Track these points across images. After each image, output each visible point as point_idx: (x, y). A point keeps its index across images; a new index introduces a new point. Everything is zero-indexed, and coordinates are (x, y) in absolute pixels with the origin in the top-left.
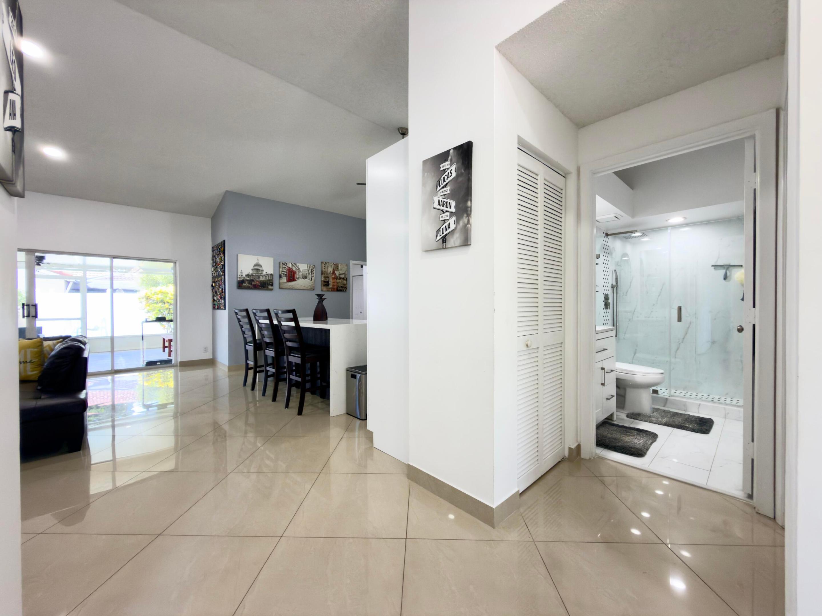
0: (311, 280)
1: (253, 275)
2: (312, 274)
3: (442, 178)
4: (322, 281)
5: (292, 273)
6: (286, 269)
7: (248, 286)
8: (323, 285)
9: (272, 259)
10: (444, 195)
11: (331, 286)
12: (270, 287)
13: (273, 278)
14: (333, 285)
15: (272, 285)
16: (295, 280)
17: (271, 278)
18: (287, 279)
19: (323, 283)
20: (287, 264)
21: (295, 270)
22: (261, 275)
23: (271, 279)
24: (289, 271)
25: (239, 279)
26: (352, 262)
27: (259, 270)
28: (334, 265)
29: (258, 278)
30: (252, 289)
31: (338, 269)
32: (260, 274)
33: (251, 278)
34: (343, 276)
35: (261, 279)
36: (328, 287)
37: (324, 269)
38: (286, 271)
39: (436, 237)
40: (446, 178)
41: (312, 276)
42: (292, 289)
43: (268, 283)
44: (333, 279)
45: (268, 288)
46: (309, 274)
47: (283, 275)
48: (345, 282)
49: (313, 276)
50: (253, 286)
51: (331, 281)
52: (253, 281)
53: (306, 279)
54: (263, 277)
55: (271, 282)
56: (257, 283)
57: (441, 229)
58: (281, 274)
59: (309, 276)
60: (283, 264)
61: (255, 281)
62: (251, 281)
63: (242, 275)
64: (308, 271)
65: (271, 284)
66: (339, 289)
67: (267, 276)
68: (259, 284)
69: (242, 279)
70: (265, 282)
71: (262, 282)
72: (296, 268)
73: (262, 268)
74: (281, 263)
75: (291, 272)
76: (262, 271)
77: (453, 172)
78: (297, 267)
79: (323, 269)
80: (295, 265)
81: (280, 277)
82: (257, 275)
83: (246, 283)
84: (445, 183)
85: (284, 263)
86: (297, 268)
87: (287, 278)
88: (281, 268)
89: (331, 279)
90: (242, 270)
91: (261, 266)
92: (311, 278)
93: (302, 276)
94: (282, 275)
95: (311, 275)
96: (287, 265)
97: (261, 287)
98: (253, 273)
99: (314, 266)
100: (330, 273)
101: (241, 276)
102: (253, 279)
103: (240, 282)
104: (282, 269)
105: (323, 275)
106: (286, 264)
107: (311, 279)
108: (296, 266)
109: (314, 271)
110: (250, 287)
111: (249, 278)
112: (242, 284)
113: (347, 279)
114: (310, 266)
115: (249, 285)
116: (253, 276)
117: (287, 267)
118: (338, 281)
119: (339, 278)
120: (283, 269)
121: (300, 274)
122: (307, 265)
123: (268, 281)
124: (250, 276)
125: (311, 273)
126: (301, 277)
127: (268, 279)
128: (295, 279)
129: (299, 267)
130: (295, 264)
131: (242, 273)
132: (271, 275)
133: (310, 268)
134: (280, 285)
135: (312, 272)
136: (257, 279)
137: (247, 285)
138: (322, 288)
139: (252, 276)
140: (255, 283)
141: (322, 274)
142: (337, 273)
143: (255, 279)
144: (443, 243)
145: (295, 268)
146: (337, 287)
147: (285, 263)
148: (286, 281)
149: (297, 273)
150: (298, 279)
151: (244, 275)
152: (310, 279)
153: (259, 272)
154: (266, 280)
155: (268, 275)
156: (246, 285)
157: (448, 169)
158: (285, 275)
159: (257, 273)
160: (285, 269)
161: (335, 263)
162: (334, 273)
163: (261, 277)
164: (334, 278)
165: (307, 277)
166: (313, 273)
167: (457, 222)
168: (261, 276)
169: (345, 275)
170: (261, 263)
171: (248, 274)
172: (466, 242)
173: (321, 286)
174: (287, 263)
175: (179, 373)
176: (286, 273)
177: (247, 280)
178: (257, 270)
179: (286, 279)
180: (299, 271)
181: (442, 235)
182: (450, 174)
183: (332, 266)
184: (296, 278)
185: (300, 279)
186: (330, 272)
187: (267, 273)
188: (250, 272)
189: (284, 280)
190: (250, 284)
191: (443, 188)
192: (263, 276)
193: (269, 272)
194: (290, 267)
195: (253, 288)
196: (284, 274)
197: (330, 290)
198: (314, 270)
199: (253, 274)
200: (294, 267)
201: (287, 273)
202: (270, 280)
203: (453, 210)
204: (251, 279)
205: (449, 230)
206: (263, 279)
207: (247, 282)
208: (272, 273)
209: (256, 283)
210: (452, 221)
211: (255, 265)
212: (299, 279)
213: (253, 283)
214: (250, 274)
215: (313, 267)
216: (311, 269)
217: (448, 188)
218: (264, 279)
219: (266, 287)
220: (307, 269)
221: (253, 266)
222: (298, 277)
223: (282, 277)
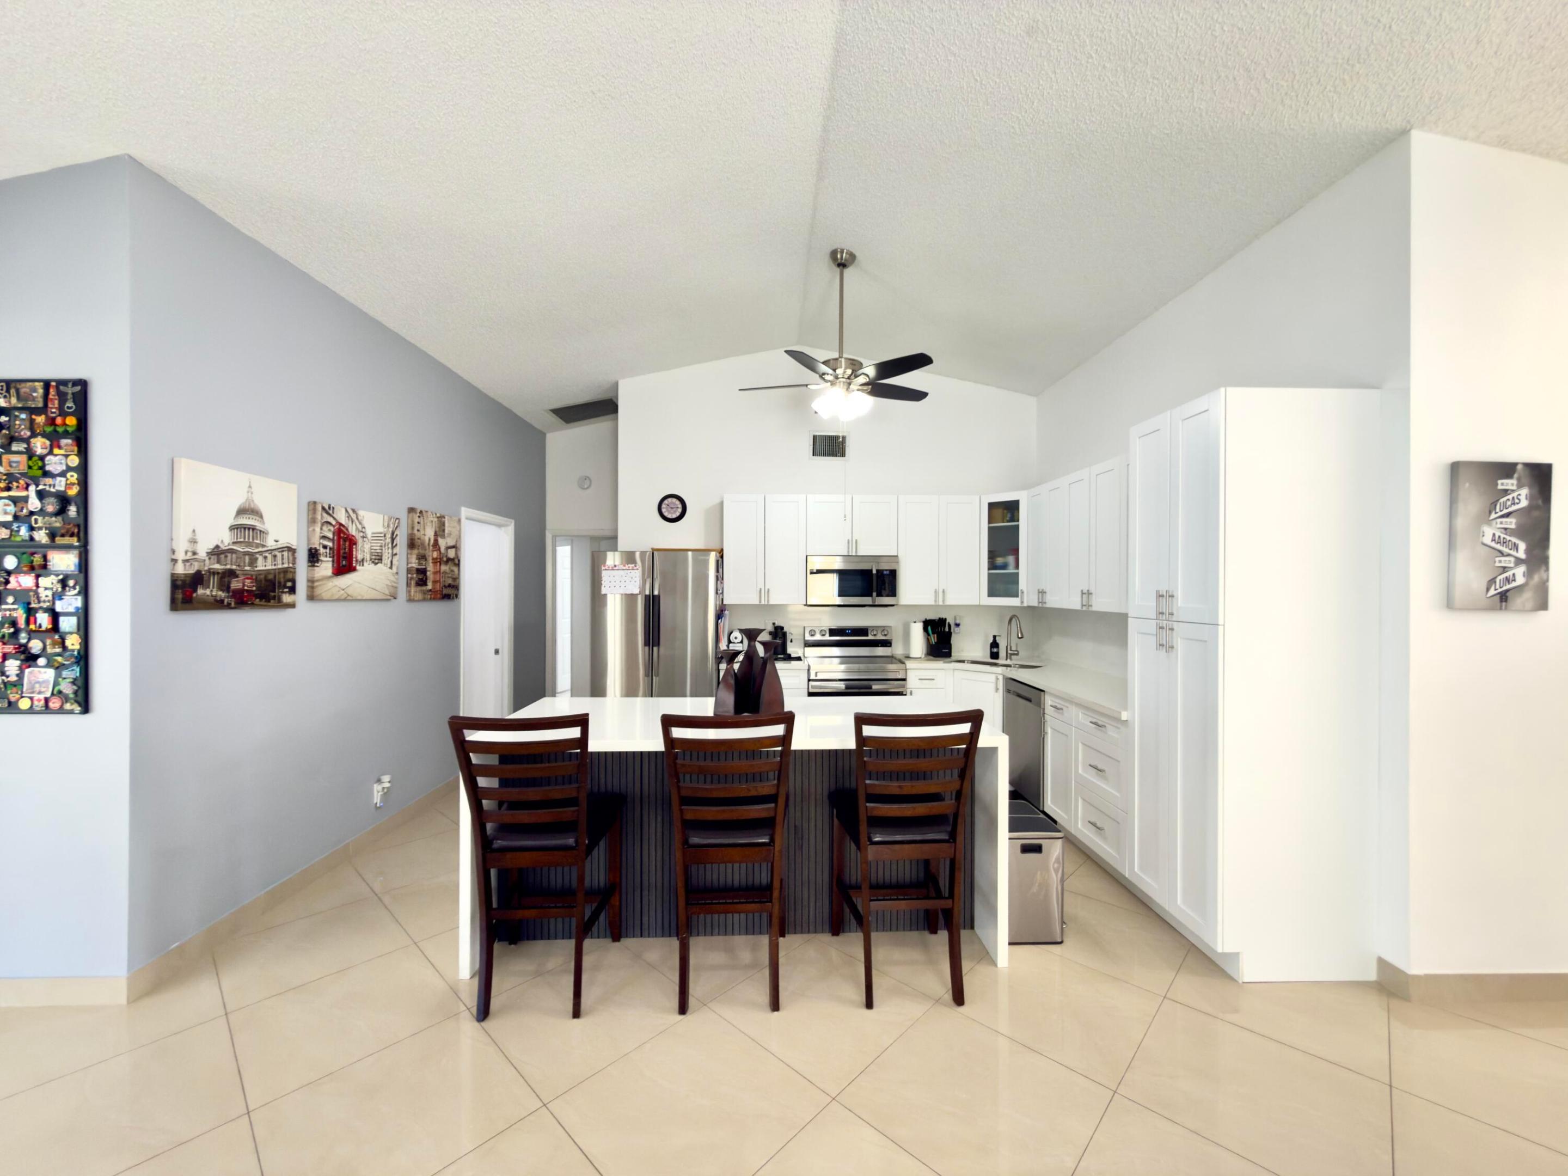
0: (391, 568)
1: (232, 551)
2: (393, 547)
3: (1502, 500)
4: (409, 571)
5: (347, 544)
6: (332, 529)
7: (216, 596)
8: (413, 583)
9: (294, 488)
10: (1506, 529)
11: (430, 586)
12: (287, 598)
13: (292, 560)
14: (435, 582)
15: (293, 590)
16: (354, 569)
17: (289, 563)
18: (333, 565)
19: (415, 576)
20: (333, 512)
21: (354, 533)
22: (261, 549)
23: (291, 565)
24: (339, 538)
25: (180, 569)
26: (465, 512)
27: (253, 528)
28: (436, 519)
29: (249, 566)
30: (229, 607)
31: (444, 531)
32: (258, 546)
33: (226, 565)
34: (451, 554)
35: (261, 565)
36: (424, 588)
37: (418, 530)
38: (330, 535)
39: (1488, 590)
40: (1509, 503)
41: (392, 555)
42: (345, 600)
43: (282, 580)
44: (435, 561)
45: (280, 600)
46: (386, 547)
47: (324, 551)
48: (456, 569)
49: (396, 554)
50: (232, 597)
51: (430, 568)
52: (232, 574)
53: (379, 565)
54: (266, 558)
55: (289, 576)
56: (246, 581)
57: (1498, 580)
58: (318, 548)
59: (386, 555)
60: (323, 508)
61: (242, 578)
62: (225, 577)
63: (194, 553)
64: (385, 536)
65: (289, 584)
66: (446, 591)
67: (279, 555)
68: (254, 588)
70: (271, 577)
71: (262, 577)
72: (357, 529)
73: (264, 523)
74: (320, 508)
75: (345, 541)
76: (263, 534)
77: (1523, 498)
78: (360, 523)
79: (415, 532)
80: (354, 516)
81: (313, 557)
82: (247, 550)
83: (209, 587)
84: (1505, 511)
85: (327, 508)
86: (360, 527)
87: (333, 561)
88: (319, 525)
89: (431, 564)
90: (192, 531)
91: (259, 515)
92: (390, 559)
93: (371, 554)
95: (389, 550)
96: (335, 515)
97: (261, 601)
98: (234, 543)
99: (397, 521)
100: (429, 544)
101: (189, 556)
102: (234, 567)
103: (188, 580)
104: (321, 529)
105: (416, 551)
106: (331, 512)
108: (357, 518)
109: (398, 537)
110: (222, 601)
111: (218, 562)
112: (195, 591)
113: (459, 561)
114: (390, 519)
115: (221, 594)
116: (234, 556)
117: (334, 522)
118: (444, 568)
119: (445, 559)
120: (325, 528)
121: (367, 547)
122: (382, 516)
123: (282, 575)
124: (222, 557)
125: (390, 545)
126: (368, 559)
127: (280, 566)
128: (354, 565)
129: (365, 523)
130: (354, 511)
131: (194, 541)
132: (288, 549)
133: (388, 526)
134: (311, 588)
135: (393, 540)
136: (248, 568)
137: (214, 593)
138: (412, 591)
139: (229, 555)
140: (239, 586)
141: (412, 544)
142: (442, 543)
143: (239, 566)
144: (1501, 601)
145: (354, 525)
146: (441, 585)
147: (329, 508)
148: (328, 572)
149: (360, 542)
150: (360, 565)
151: (203, 550)
152: (389, 565)
153: (253, 539)
154: (275, 569)
155: (282, 550)
156: (208, 592)
157: (1513, 491)
158: (328, 551)
159: (249, 544)
160: (330, 530)
161: (438, 515)
162: (436, 543)
163: (260, 559)
164: (436, 558)
165: (381, 556)
166: (394, 544)
167: (1529, 574)
168: (259, 553)
169: (456, 551)
170: (261, 501)
171: (217, 547)
172: (1544, 607)
173: (408, 585)
174: (333, 508)
176: (329, 544)
177: (212, 573)
178: (249, 529)
180: (363, 537)
181: (1500, 590)
182: (1517, 501)
183: (432, 521)
184: (357, 561)
186: (429, 540)
187: (279, 545)
188: (225, 538)
189: (326, 567)
190: (221, 590)
191: (1502, 516)
192: (267, 554)
193: (282, 541)
194: (343, 522)
195: (233, 605)
196: (325, 547)
197: (429, 596)
198: (397, 535)
199: (233, 548)
200: (352, 522)
201: (333, 543)
202: (285, 571)
203: (1521, 554)
204: (228, 567)
205: (1513, 585)
206: (267, 568)
207: (214, 581)
208: (291, 543)
209: (244, 585)
210: (1520, 571)
211: (241, 512)
212: (363, 565)
213: (235, 584)
214: (223, 547)
215: (396, 525)
216: (391, 530)
217: (1512, 520)
218: (270, 567)
219: (274, 598)
220: (381, 530)
221: (234, 513)
222: (360, 557)
223: (322, 558)
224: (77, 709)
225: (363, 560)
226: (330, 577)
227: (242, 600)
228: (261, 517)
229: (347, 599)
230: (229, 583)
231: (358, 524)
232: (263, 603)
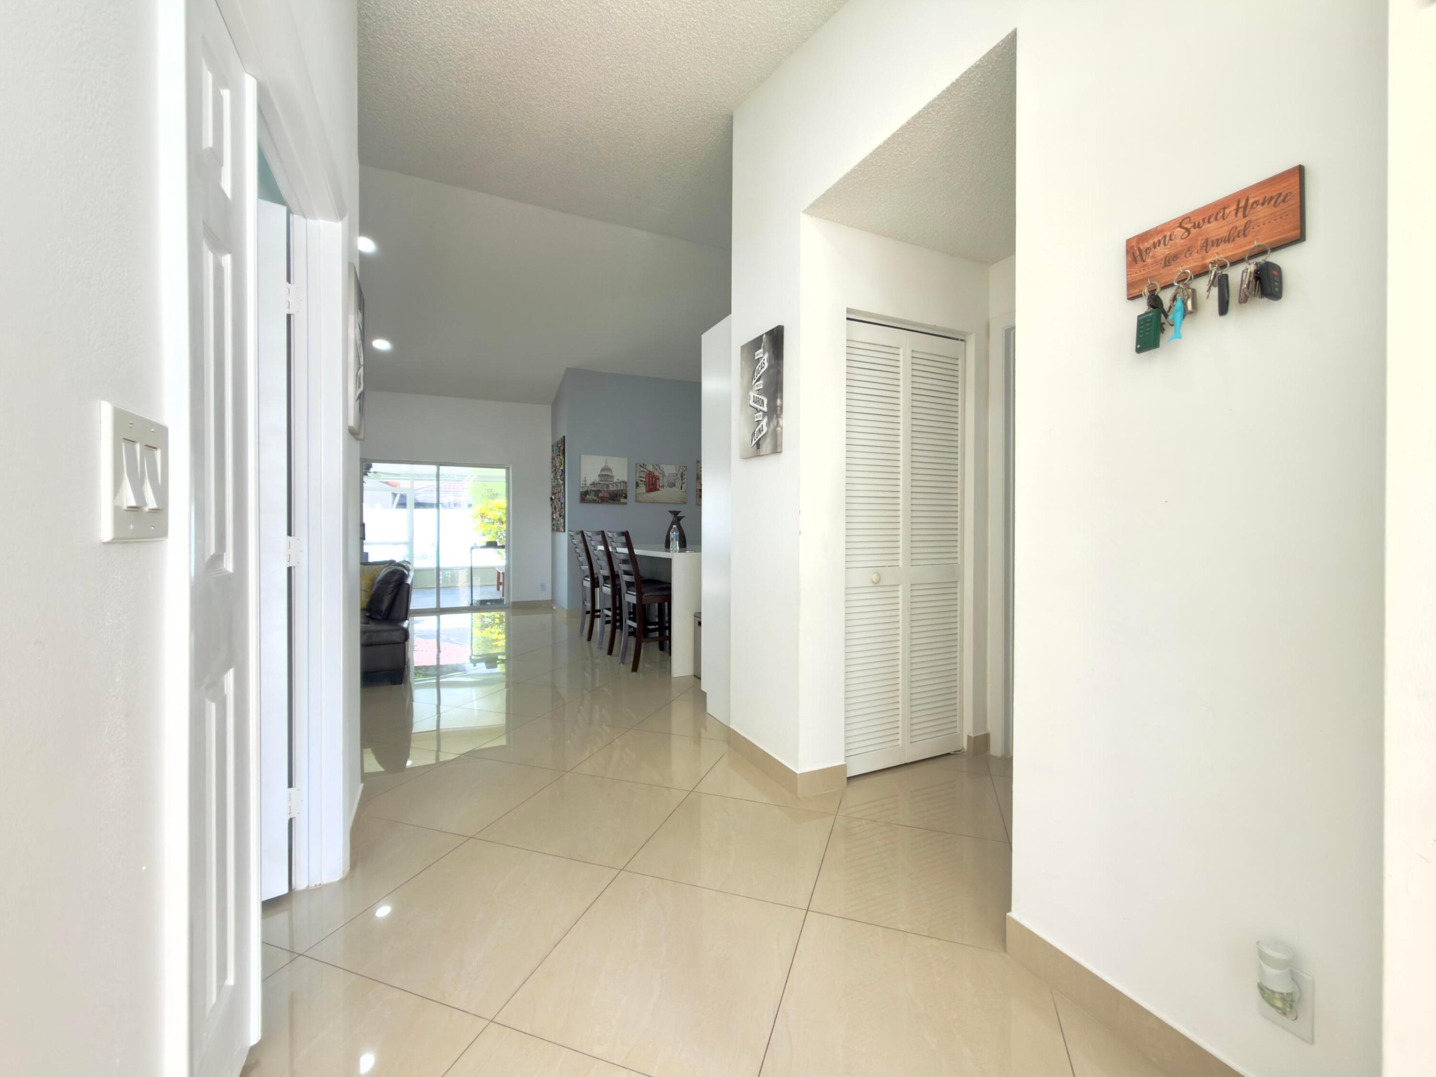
0: (681, 489)
1: (599, 484)
2: (682, 480)
3: (757, 369)
4: (697, 490)
5: (654, 479)
6: (645, 473)
9: (625, 460)
10: (758, 390)
12: (622, 500)
13: (626, 487)
15: (626, 497)
16: (658, 490)
17: (624, 487)
21: (657, 475)
24: (649, 477)
25: (582, 490)
27: (608, 475)
30: (598, 502)
32: (610, 481)
35: (611, 488)
38: (645, 476)
39: (751, 441)
40: (760, 368)
41: (682, 483)
42: (653, 502)
43: (621, 494)
45: (619, 501)
46: (678, 480)
49: (684, 483)
50: (600, 499)
52: (599, 491)
53: (674, 488)
54: (613, 486)
55: (624, 492)
56: (606, 494)
57: (756, 432)
58: (638, 481)
59: (678, 484)
60: (640, 466)
61: (603, 492)
62: (597, 492)
63: (585, 484)
64: (677, 474)
65: (624, 495)
67: (619, 485)
68: (608, 496)
69: (586, 489)
70: (615, 493)
71: (612, 492)
72: (659, 472)
73: (612, 473)
74: (638, 465)
76: (612, 477)
77: (765, 362)
78: (661, 470)
80: (657, 468)
81: (637, 485)
82: (605, 483)
84: (759, 375)
85: (642, 465)
86: (661, 472)
87: (646, 486)
88: (639, 472)
90: (585, 478)
91: (610, 470)
92: (681, 485)
93: (668, 483)
94: (640, 482)
95: (680, 481)
96: (647, 468)
99: (685, 468)
101: (584, 485)
102: (600, 489)
103: (584, 492)
104: (639, 474)
106: (644, 467)
107: (682, 487)
108: (659, 468)
110: (596, 500)
111: (594, 487)
112: (586, 496)
114: (680, 467)
115: (596, 498)
117: (646, 471)
120: (641, 473)
121: (665, 480)
122: (675, 466)
123: (620, 492)
124: (596, 486)
125: (680, 479)
126: (666, 485)
127: (620, 488)
128: (658, 487)
129: (664, 470)
130: (657, 465)
131: (585, 481)
132: (624, 482)
133: (679, 470)
134: (636, 497)
135: (682, 477)
136: (605, 489)
137: (593, 497)
139: (598, 485)
140: (602, 495)
141: (698, 478)
143: (602, 488)
144: (757, 449)
145: (657, 472)
147: (644, 465)
148: (644, 491)
149: (661, 478)
150: (661, 488)
151: (588, 484)
152: (680, 487)
153: (608, 479)
154: (617, 490)
155: (620, 483)
156: (590, 497)
157: (761, 358)
159: (605, 481)
163: (611, 486)
165: (675, 484)
167: (768, 424)
168: (611, 484)
170: (610, 466)
171: (594, 482)
172: (776, 449)
173: (696, 497)
174: (646, 465)
175: (511, 617)
176: (645, 480)
177: (592, 491)
178: (606, 476)
179: (645, 488)
180: (663, 476)
181: (757, 440)
182: (763, 365)
185: (664, 487)
187: (619, 481)
188: (597, 479)
189: (643, 489)
190: (596, 496)
191: (757, 381)
192: (614, 484)
193: (621, 479)
194: (651, 471)
195: (600, 502)
196: (642, 481)
198: (685, 474)
199: (600, 482)
200: (656, 470)
202: (622, 490)
203: (765, 409)
204: (598, 488)
205: (763, 433)
207: (593, 493)
208: (626, 480)
209: (604, 495)
210: (764, 422)
211: (603, 470)
213: (600, 495)
214: (596, 482)
215: (683, 470)
216: (680, 472)
217: (761, 382)
218: (615, 489)
219: (617, 500)
220: (674, 472)
221: (600, 471)
222: (661, 484)
223: (640, 485)
224: (563, 530)
225: (663, 486)
226: (644, 493)
227: (603, 500)
228: (611, 471)
229: (654, 502)
230: (598, 495)
231: (659, 470)
232: (612, 501)
